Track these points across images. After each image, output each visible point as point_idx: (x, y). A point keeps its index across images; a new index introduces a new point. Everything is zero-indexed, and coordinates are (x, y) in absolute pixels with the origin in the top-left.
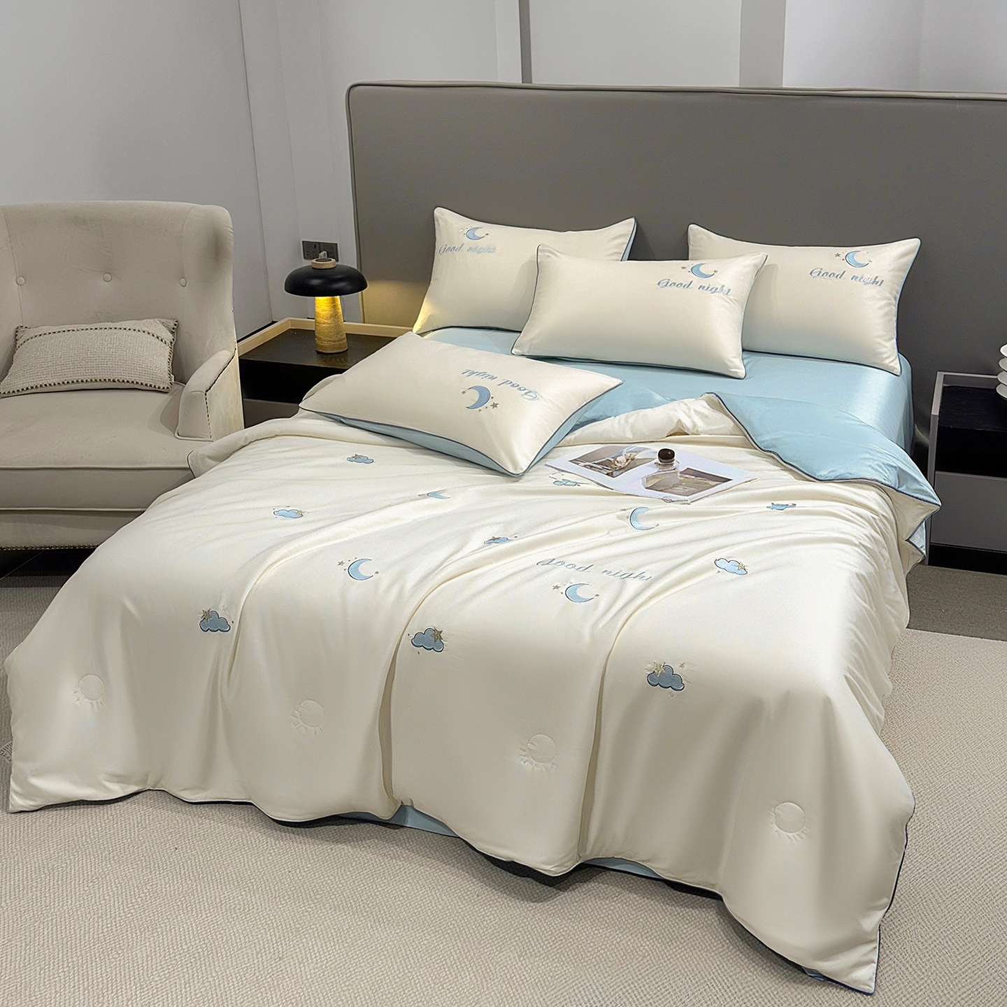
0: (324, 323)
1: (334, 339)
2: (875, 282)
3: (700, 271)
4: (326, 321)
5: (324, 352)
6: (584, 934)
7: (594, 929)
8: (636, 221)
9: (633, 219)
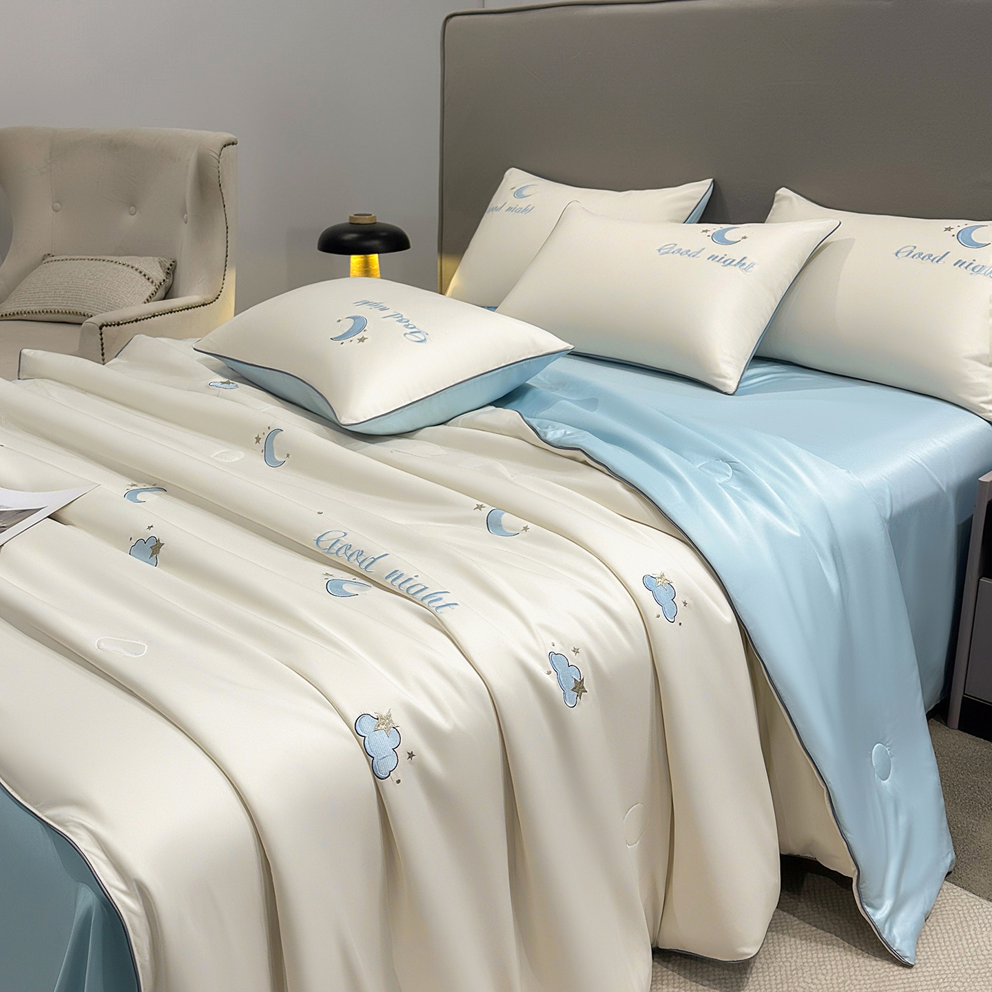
8: (713, 181)
9: (711, 180)
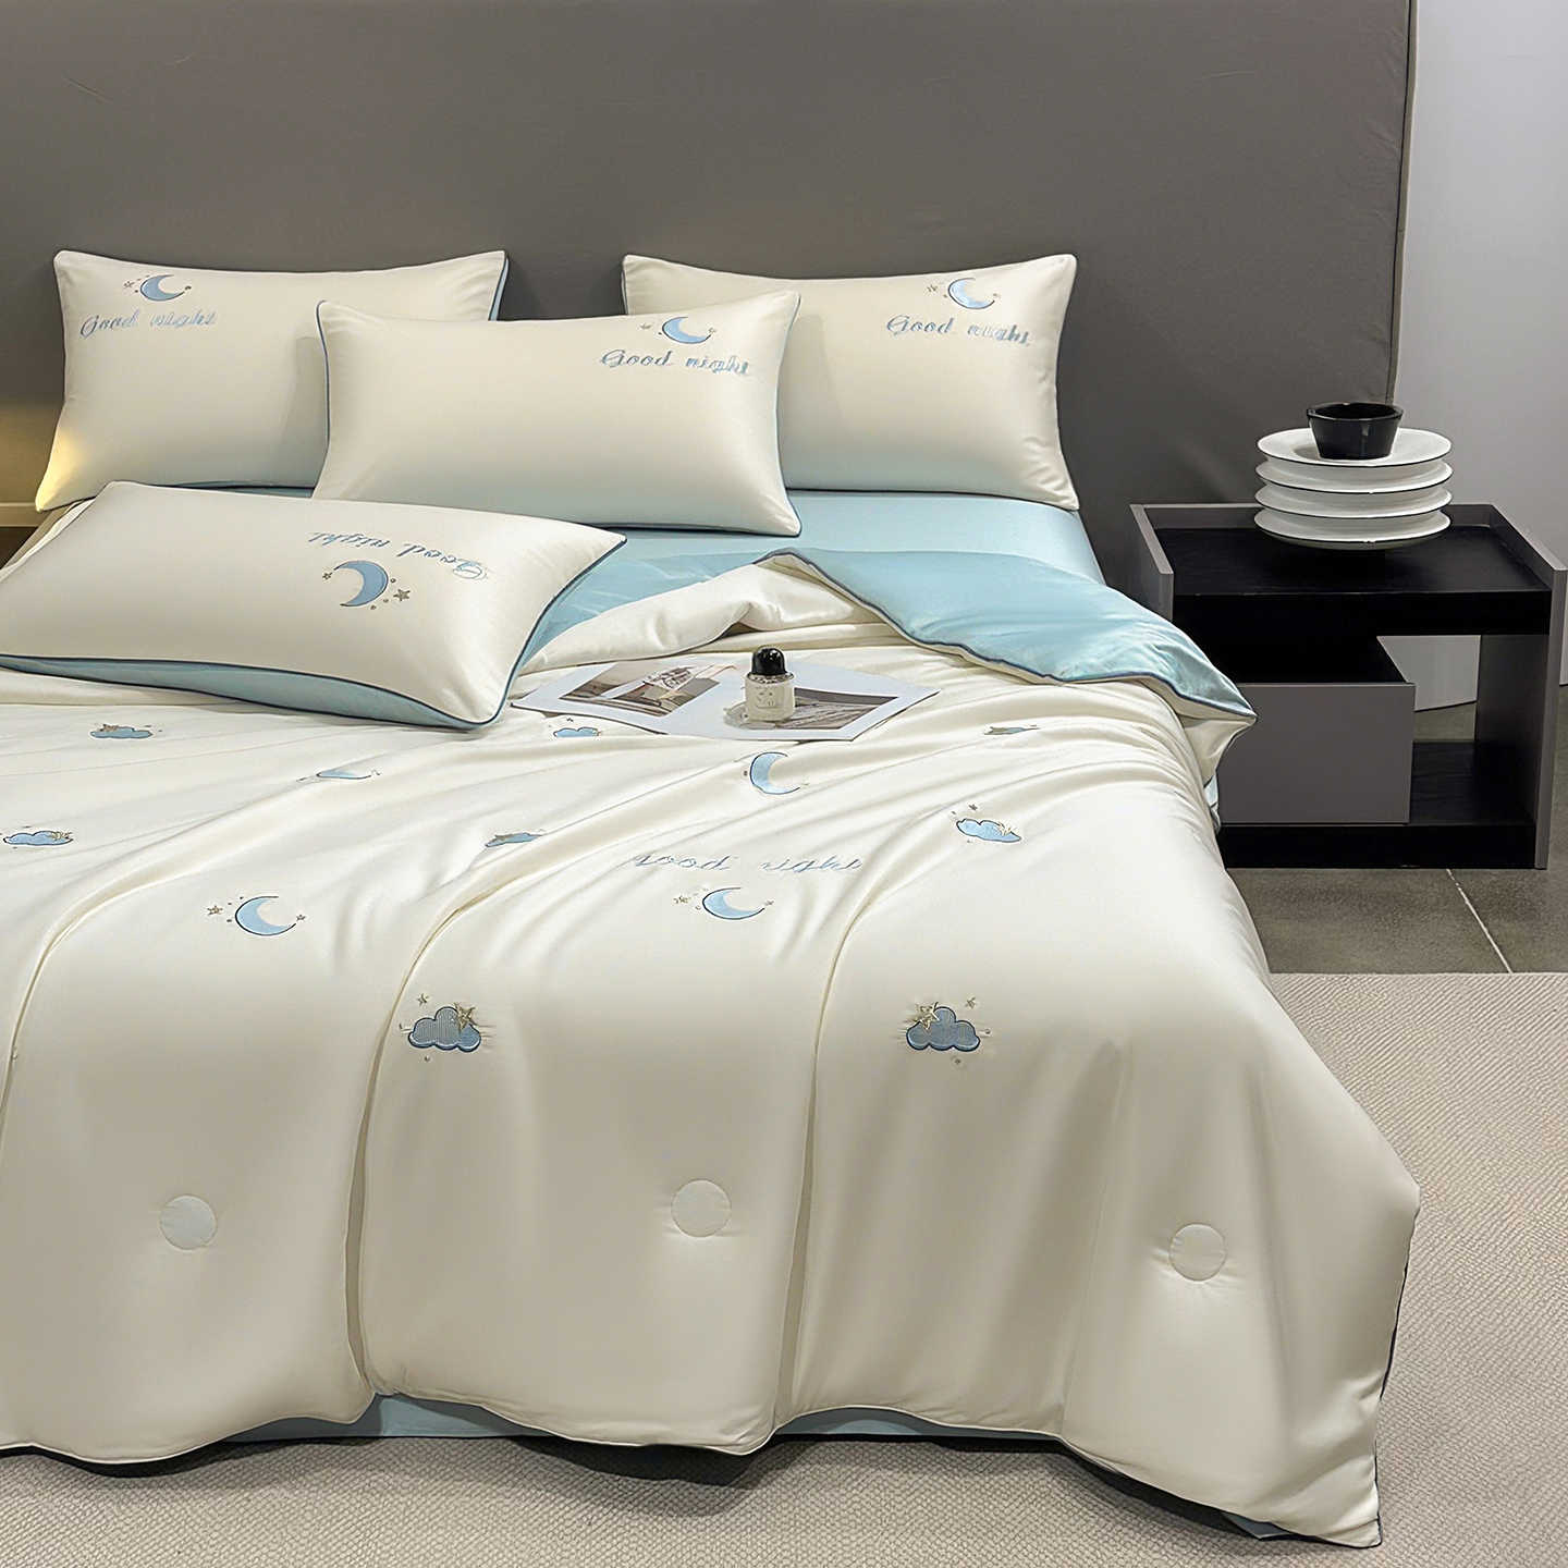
2: (1013, 336)
6: (825, 1549)
7: (839, 1538)
8: (507, 254)
9: (502, 251)
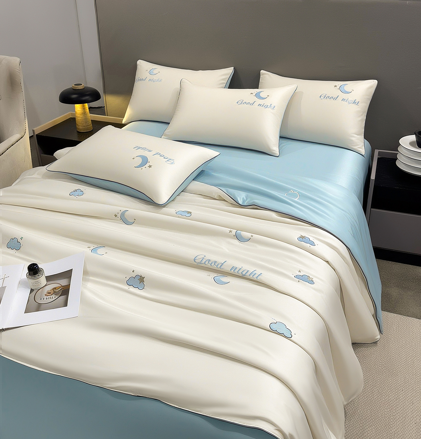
0: (79, 117)
1: (84, 125)
2: (354, 102)
3: (260, 96)
4: (80, 116)
5: (80, 131)
8: (234, 68)
9: (233, 67)
